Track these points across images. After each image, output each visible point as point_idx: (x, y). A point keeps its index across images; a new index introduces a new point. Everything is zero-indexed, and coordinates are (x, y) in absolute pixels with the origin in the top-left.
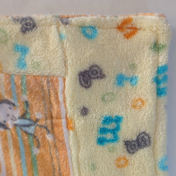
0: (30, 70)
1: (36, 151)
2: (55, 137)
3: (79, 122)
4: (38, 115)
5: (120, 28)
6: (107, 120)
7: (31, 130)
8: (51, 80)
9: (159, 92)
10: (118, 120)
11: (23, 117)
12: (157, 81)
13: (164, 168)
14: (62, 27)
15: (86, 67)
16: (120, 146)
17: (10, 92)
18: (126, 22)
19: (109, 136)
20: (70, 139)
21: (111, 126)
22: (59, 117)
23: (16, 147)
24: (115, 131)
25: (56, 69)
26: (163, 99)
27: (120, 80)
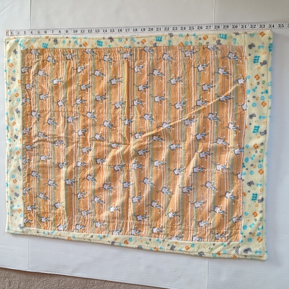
0: (236, 45)
1: (238, 65)
2: (242, 61)
3: (248, 57)
4: (239, 56)
5: (260, 34)
6: (256, 57)
7: (236, 59)
8: (242, 47)
9: (270, 50)
10: (259, 57)
11: (235, 56)
12: (269, 47)
13: (270, 70)
14: (245, 35)
15: (250, 44)
16: (259, 63)
17: (232, 50)
18: (261, 33)
19: (257, 61)
20: (246, 62)
21: (257, 58)
22: (243, 56)
23: (233, 64)
24: (257, 60)
25: (243, 44)
26: (271, 52)
27: (259, 47)
